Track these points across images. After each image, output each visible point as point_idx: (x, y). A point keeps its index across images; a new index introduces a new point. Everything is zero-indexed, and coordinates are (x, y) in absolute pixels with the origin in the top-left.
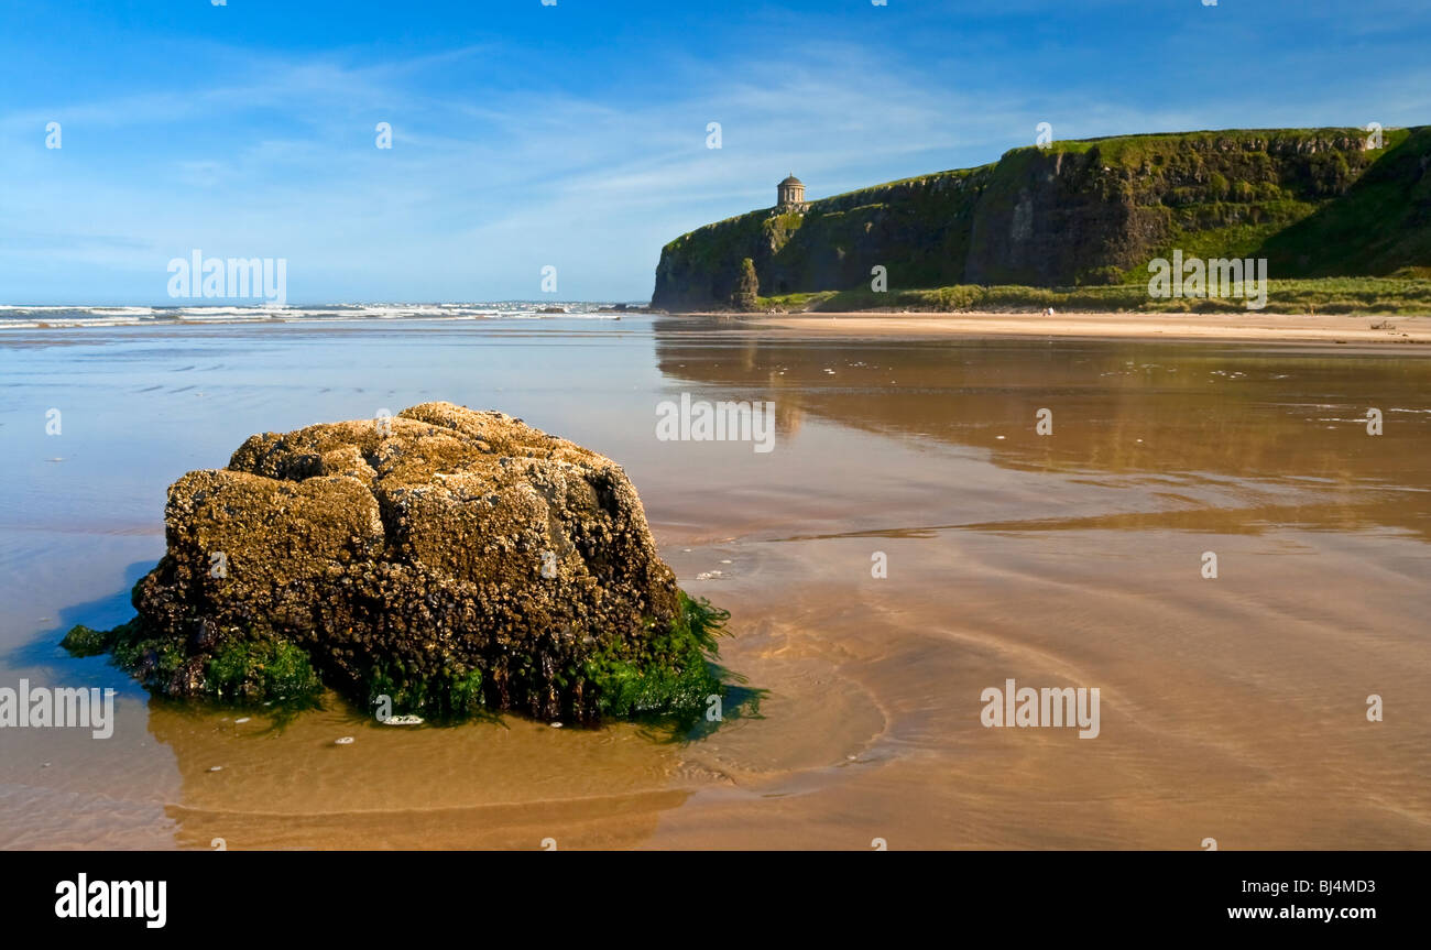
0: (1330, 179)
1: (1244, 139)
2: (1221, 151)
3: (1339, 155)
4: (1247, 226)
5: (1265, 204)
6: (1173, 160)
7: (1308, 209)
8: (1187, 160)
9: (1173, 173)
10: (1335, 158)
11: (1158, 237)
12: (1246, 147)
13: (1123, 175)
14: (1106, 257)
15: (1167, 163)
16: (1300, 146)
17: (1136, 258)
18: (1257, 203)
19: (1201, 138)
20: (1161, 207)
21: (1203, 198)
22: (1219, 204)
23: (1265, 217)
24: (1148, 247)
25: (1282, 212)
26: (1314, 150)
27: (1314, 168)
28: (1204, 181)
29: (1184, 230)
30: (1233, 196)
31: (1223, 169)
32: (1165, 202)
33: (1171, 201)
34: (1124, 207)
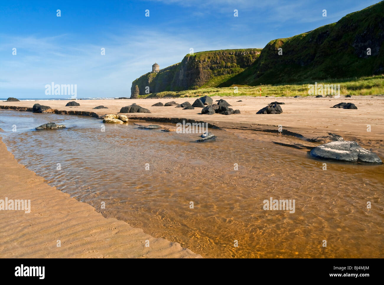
0: (248, 62)
1: (229, 52)
2: (224, 55)
3: (250, 55)
4: (228, 75)
5: (233, 69)
6: (213, 58)
7: (243, 70)
8: (216, 57)
9: (212, 61)
10: (249, 56)
11: (208, 78)
12: (230, 54)
13: (200, 62)
14: (195, 83)
15: (211, 58)
16: (242, 53)
17: (202, 83)
18: (231, 68)
19: (219, 52)
20: (209, 70)
21: (219, 67)
22: (223, 69)
23: (232, 72)
24: (205, 80)
25: (236, 71)
26: (245, 54)
27: (245, 59)
28: (220, 63)
29: (214, 76)
30: (226, 67)
31: (224, 60)
32: (210, 69)
33: (212, 68)
34: (199, 70)
